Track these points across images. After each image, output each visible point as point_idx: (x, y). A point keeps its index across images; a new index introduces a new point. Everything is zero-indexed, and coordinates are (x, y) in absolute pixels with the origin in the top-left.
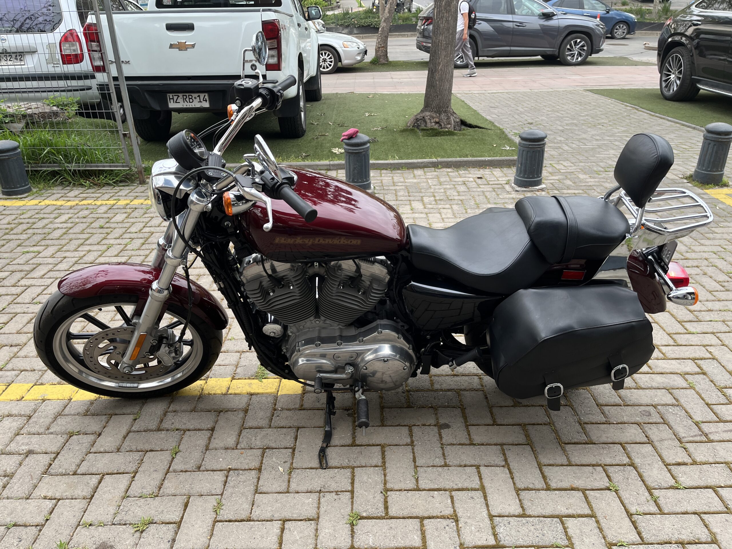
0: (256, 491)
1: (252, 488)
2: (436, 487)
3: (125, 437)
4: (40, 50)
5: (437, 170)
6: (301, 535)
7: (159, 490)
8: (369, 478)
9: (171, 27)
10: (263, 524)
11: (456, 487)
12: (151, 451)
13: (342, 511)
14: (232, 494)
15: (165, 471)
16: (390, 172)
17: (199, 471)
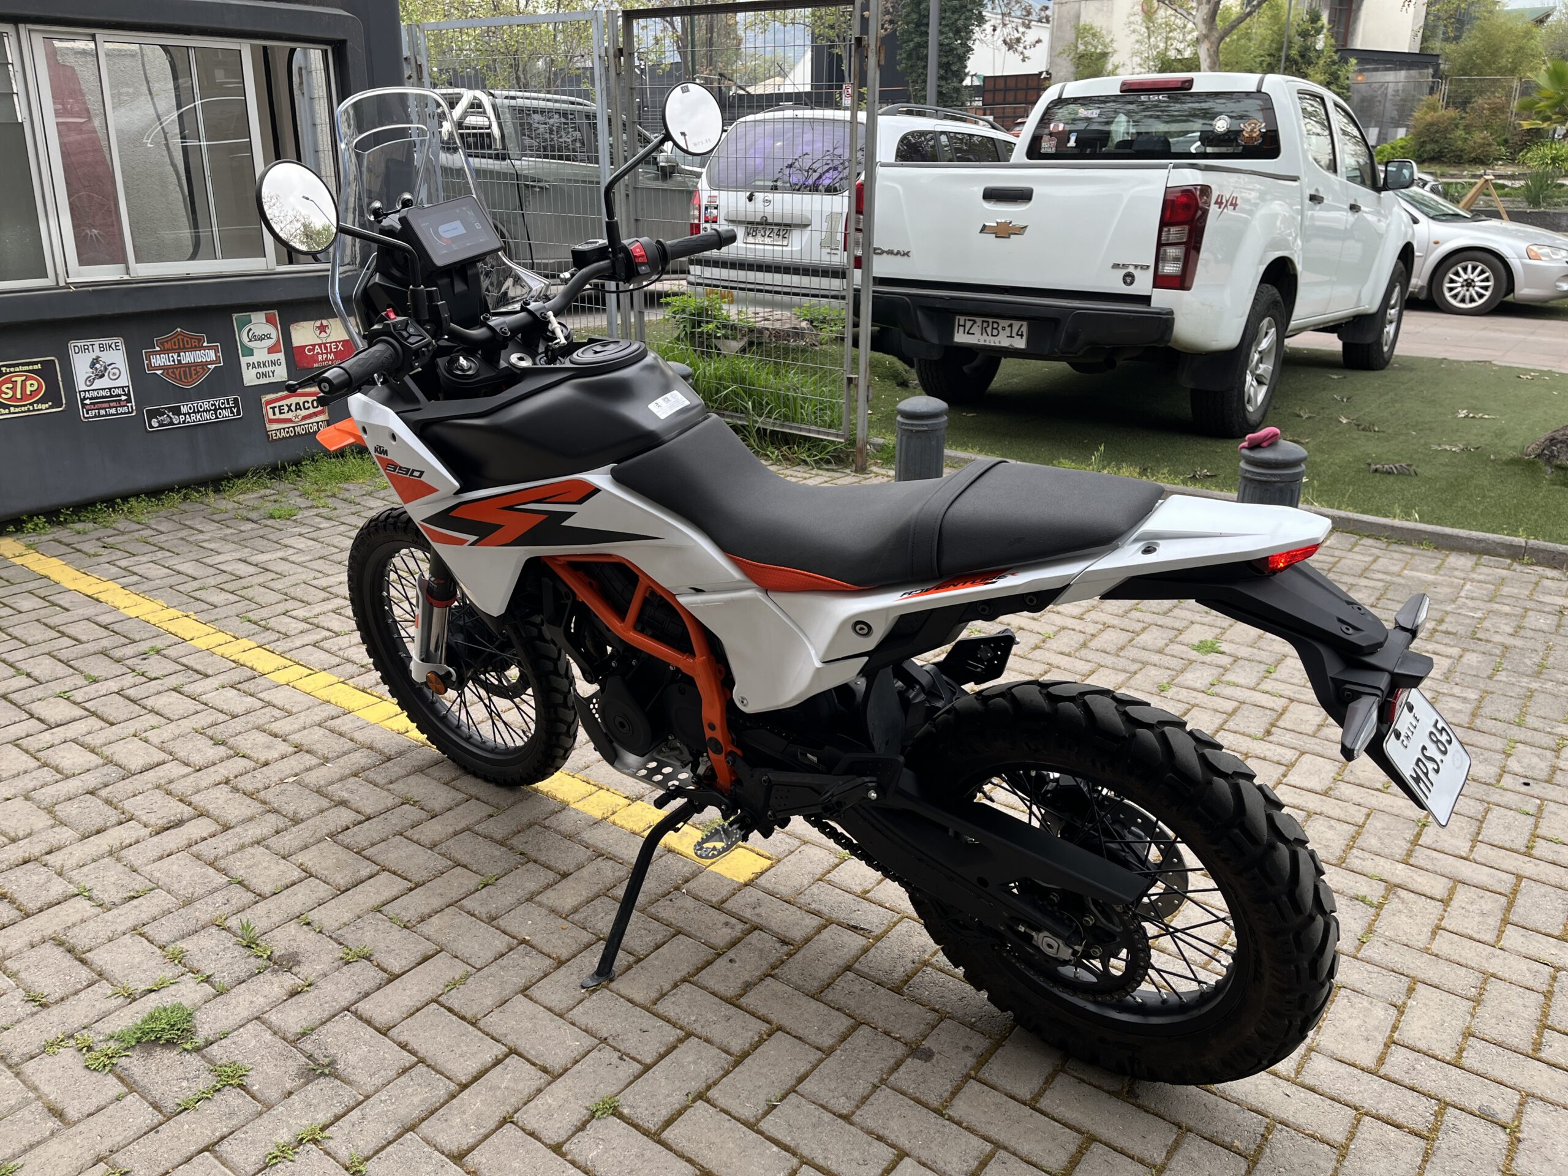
0: (524, 991)
1: (521, 982)
2: (788, 1140)
3: (456, 834)
4: (816, 225)
5: (1516, 566)
6: (512, 1085)
7: (419, 923)
8: (695, 1063)
9: (992, 195)
10: (481, 1039)
11: (820, 1161)
12: (465, 867)
13: (602, 1086)
14: (491, 975)
15: (451, 901)
16: (1384, 546)
17: (489, 923)
